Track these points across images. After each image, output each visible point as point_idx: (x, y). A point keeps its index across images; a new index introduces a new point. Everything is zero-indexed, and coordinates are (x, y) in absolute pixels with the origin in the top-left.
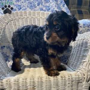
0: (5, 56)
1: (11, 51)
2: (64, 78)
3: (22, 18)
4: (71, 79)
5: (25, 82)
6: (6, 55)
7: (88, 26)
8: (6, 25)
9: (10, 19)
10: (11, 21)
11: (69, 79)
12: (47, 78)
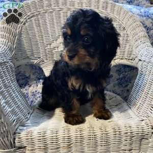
0: (23, 77)
1: (33, 68)
2: (118, 133)
3: (51, 10)
4: (130, 134)
5: (55, 137)
6: (25, 76)
8: (22, 27)
9: (29, 14)
10: (32, 17)
11: (127, 133)
12: (91, 132)
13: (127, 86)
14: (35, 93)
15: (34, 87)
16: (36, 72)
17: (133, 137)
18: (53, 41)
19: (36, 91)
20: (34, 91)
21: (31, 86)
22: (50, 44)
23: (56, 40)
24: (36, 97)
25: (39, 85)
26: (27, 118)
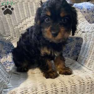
2: (82, 83)
7: (92, 11)
11: (89, 83)
12: (63, 85)
13: (68, 52)
14: (6, 63)
15: (4, 58)
16: (6, 47)
17: (93, 85)
18: (19, 23)
19: (6, 61)
20: (5, 61)
21: (2, 57)
22: (17, 26)
23: (21, 22)
24: (7, 66)
25: (8, 57)
26: (8, 81)
